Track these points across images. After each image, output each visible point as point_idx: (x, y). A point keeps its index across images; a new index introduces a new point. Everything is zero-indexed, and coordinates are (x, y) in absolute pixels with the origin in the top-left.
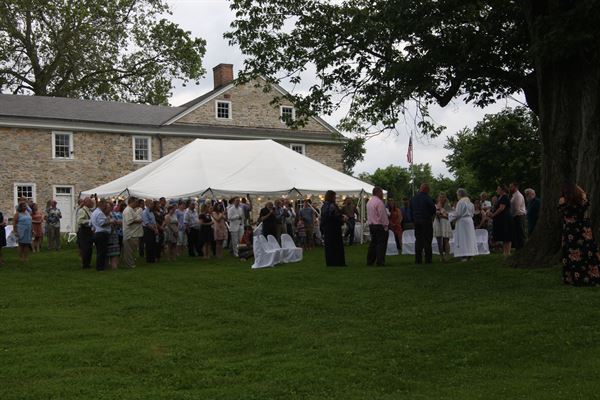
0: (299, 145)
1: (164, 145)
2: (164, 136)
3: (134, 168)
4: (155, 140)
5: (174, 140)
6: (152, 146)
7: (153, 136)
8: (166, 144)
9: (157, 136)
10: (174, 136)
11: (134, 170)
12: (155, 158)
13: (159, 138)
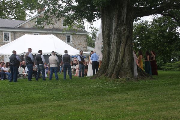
0: (69, 35)
1: (16, 35)
2: (15, 32)
3: (4, 44)
4: (12, 33)
5: (20, 33)
6: (11, 36)
7: (11, 32)
8: (17, 35)
9: (13, 32)
10: (20, 32)
11: (3, 45)
12: (12, 40)
13: (14, 32)
